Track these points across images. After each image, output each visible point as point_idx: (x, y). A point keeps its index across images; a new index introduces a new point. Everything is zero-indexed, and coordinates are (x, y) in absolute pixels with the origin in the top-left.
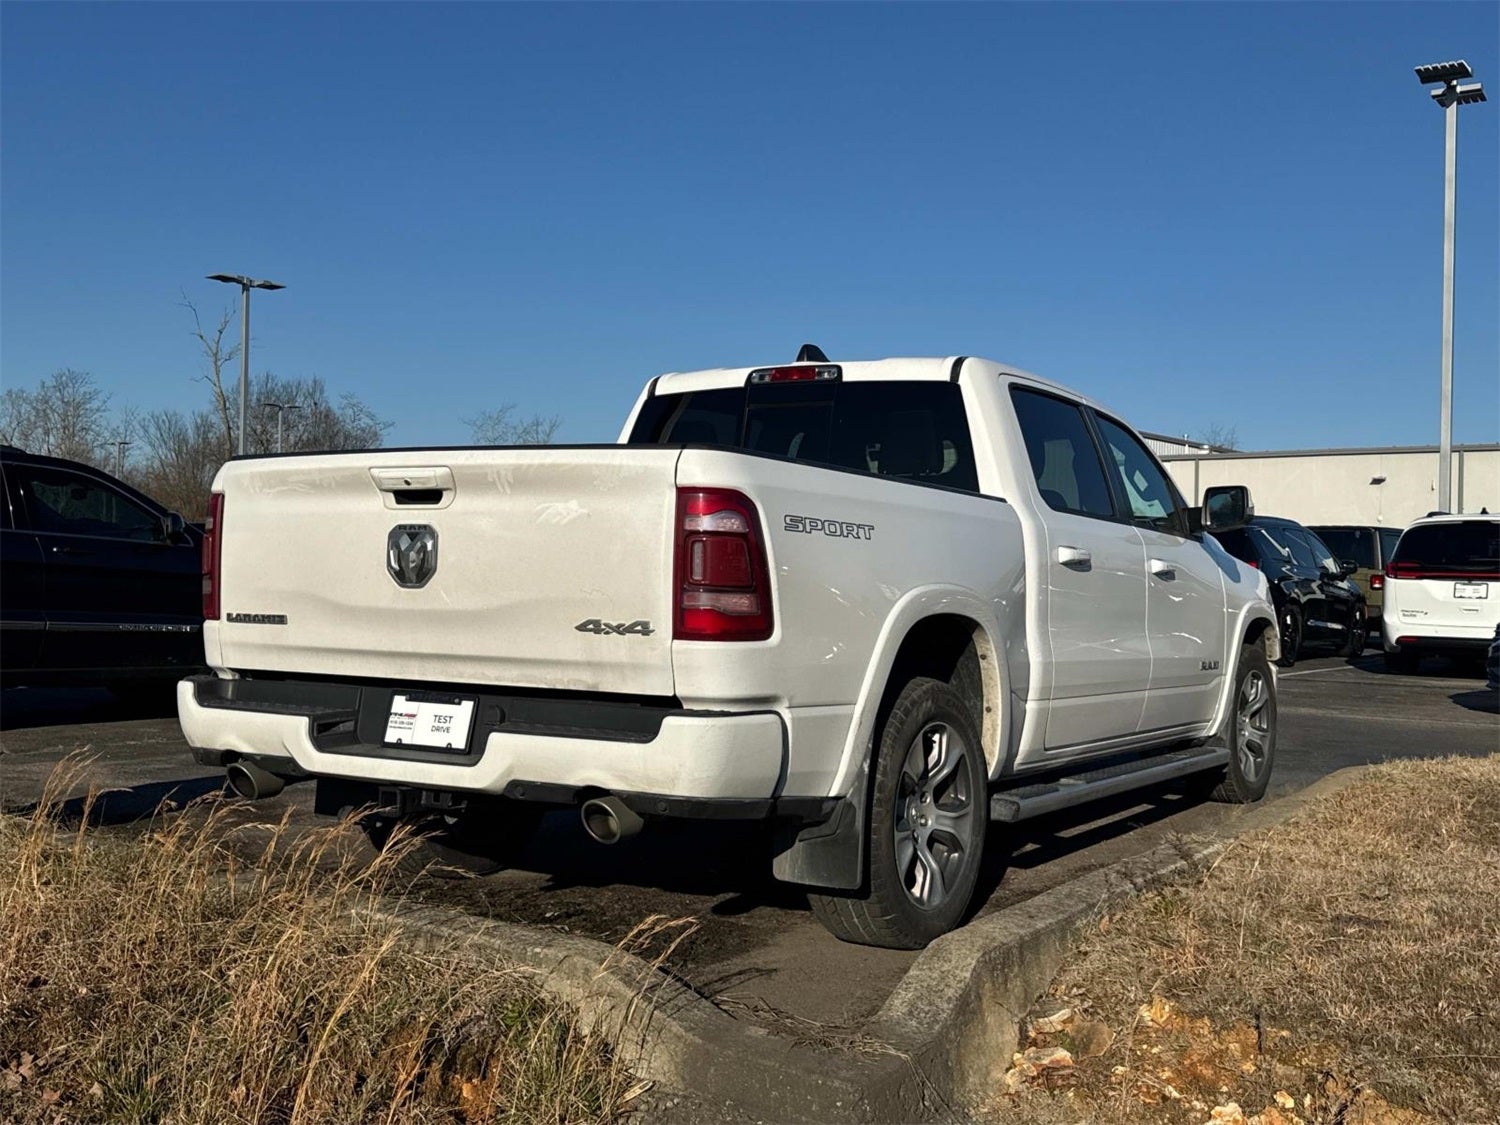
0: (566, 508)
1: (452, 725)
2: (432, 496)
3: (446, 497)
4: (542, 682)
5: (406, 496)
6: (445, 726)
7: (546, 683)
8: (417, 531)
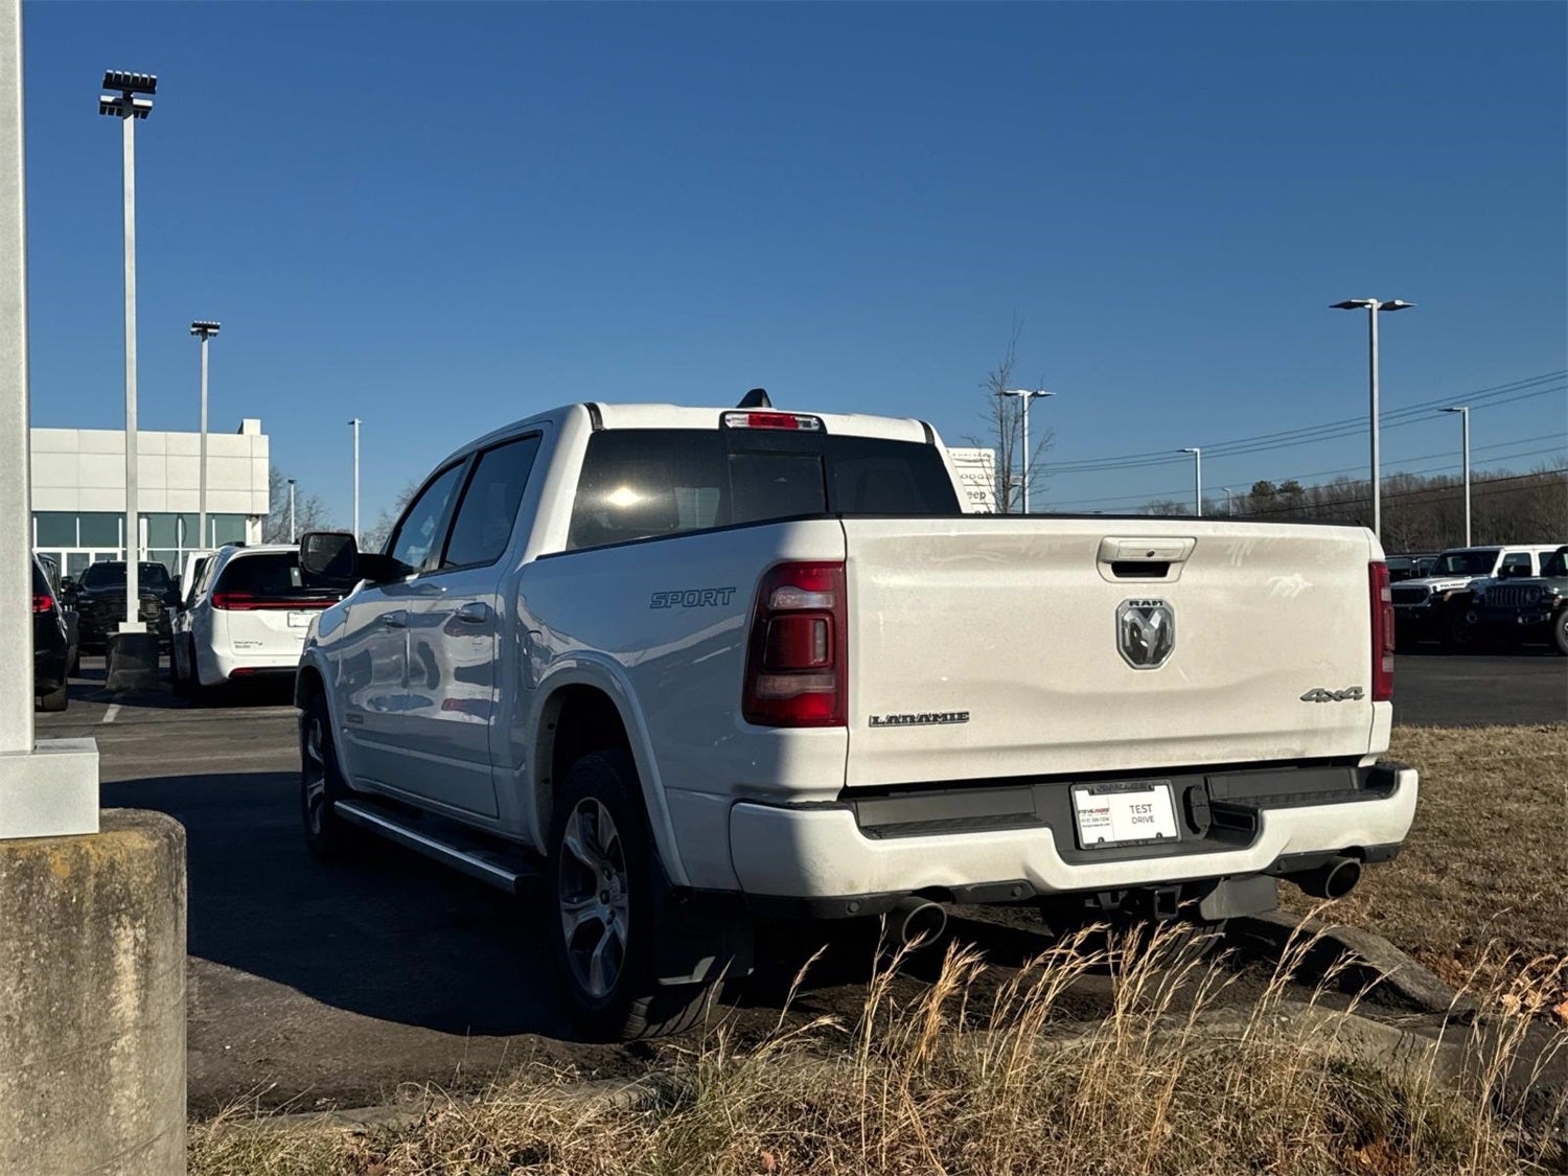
0: (1292, 581)
1: (1154, 812)
2: (1158, 569)
3: (1172, 571)
4: (1252, 755)
5: (1124, 569)
6: (1147, 815)
7: (1256, 756)
8: (1152, 606)
